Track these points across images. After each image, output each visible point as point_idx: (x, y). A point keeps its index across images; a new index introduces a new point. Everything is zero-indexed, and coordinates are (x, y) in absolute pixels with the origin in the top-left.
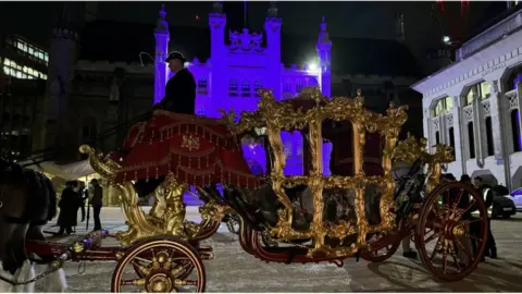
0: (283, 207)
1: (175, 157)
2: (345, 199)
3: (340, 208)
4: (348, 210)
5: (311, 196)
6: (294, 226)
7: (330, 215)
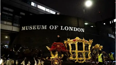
0: (71, 55)
1: (56, 48)
2: (82, 54)
3: (81, 55)
4: (82, 56)
5: (76, 54)
6: (73, 58)
7: (79, 56)
